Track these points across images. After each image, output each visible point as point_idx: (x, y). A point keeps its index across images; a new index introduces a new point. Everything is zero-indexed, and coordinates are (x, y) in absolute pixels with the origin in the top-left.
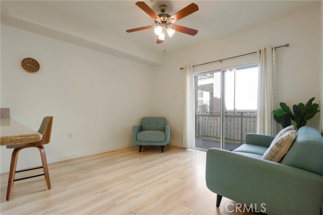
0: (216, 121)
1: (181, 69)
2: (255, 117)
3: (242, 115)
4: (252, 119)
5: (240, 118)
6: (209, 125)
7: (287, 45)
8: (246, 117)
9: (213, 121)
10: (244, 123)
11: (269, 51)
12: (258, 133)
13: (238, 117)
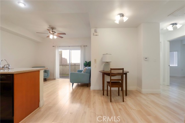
0: (65, 68)
1: (53, 46)
2: (79, 65)
3: (75, 65)
4: (78, 66)
5: (74, 66)
6: (63, 69)
7: (87, 46)
8: (76, 65)
9: (64, 68)
10: (76, 68)
11: (83, 46)
12: (80, 69)
13: (74, 65)
